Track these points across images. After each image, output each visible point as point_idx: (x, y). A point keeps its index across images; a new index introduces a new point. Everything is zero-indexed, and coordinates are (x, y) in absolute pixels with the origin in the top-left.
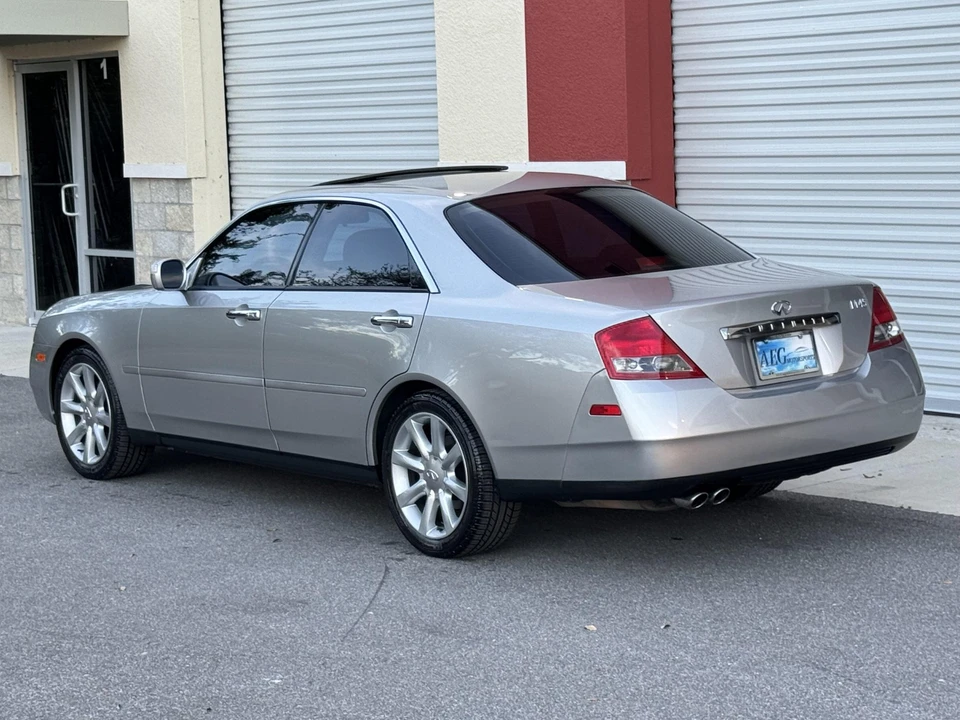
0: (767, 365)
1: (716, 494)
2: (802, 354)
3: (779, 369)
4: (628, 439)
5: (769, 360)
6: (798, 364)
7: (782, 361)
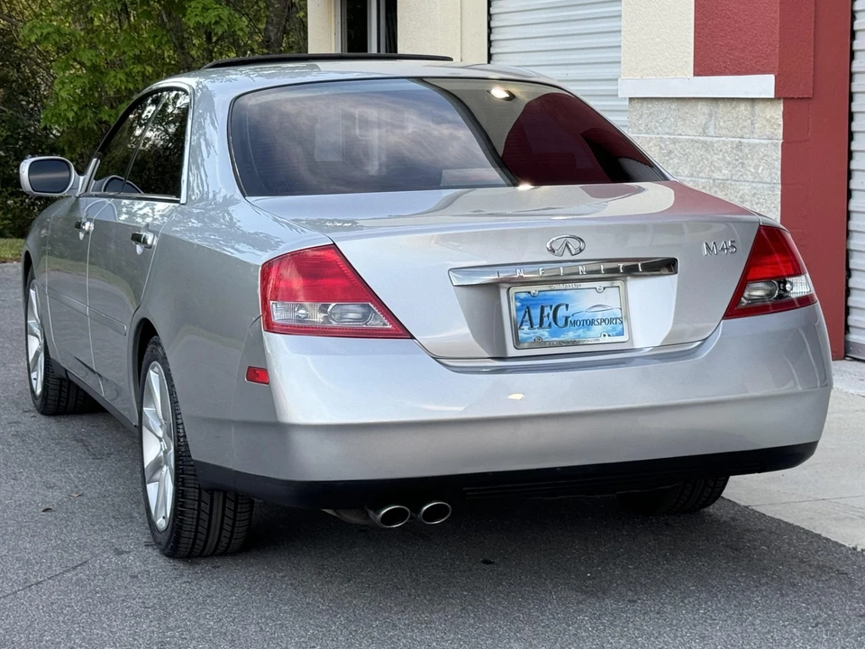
0: (532, 326)
1: (425, 508)
2: (600, 316)
3: (552, 335)
4: (272, 420)
5: (536, 321)
6: (589, 330)
7: (561, 322)
